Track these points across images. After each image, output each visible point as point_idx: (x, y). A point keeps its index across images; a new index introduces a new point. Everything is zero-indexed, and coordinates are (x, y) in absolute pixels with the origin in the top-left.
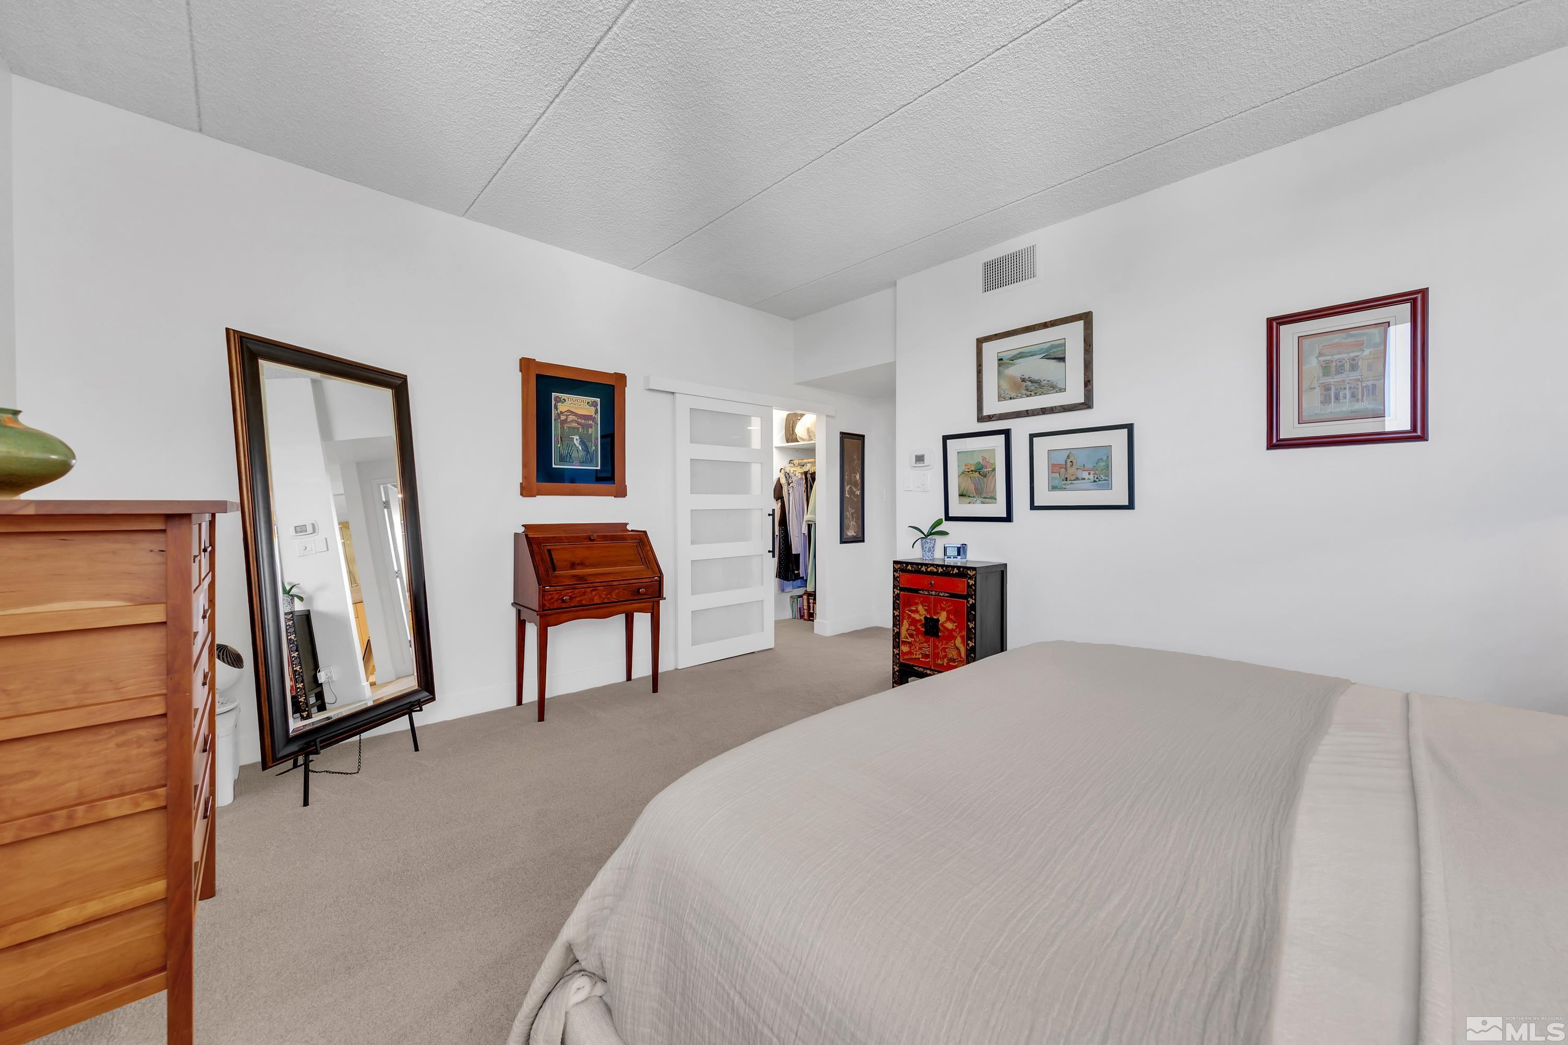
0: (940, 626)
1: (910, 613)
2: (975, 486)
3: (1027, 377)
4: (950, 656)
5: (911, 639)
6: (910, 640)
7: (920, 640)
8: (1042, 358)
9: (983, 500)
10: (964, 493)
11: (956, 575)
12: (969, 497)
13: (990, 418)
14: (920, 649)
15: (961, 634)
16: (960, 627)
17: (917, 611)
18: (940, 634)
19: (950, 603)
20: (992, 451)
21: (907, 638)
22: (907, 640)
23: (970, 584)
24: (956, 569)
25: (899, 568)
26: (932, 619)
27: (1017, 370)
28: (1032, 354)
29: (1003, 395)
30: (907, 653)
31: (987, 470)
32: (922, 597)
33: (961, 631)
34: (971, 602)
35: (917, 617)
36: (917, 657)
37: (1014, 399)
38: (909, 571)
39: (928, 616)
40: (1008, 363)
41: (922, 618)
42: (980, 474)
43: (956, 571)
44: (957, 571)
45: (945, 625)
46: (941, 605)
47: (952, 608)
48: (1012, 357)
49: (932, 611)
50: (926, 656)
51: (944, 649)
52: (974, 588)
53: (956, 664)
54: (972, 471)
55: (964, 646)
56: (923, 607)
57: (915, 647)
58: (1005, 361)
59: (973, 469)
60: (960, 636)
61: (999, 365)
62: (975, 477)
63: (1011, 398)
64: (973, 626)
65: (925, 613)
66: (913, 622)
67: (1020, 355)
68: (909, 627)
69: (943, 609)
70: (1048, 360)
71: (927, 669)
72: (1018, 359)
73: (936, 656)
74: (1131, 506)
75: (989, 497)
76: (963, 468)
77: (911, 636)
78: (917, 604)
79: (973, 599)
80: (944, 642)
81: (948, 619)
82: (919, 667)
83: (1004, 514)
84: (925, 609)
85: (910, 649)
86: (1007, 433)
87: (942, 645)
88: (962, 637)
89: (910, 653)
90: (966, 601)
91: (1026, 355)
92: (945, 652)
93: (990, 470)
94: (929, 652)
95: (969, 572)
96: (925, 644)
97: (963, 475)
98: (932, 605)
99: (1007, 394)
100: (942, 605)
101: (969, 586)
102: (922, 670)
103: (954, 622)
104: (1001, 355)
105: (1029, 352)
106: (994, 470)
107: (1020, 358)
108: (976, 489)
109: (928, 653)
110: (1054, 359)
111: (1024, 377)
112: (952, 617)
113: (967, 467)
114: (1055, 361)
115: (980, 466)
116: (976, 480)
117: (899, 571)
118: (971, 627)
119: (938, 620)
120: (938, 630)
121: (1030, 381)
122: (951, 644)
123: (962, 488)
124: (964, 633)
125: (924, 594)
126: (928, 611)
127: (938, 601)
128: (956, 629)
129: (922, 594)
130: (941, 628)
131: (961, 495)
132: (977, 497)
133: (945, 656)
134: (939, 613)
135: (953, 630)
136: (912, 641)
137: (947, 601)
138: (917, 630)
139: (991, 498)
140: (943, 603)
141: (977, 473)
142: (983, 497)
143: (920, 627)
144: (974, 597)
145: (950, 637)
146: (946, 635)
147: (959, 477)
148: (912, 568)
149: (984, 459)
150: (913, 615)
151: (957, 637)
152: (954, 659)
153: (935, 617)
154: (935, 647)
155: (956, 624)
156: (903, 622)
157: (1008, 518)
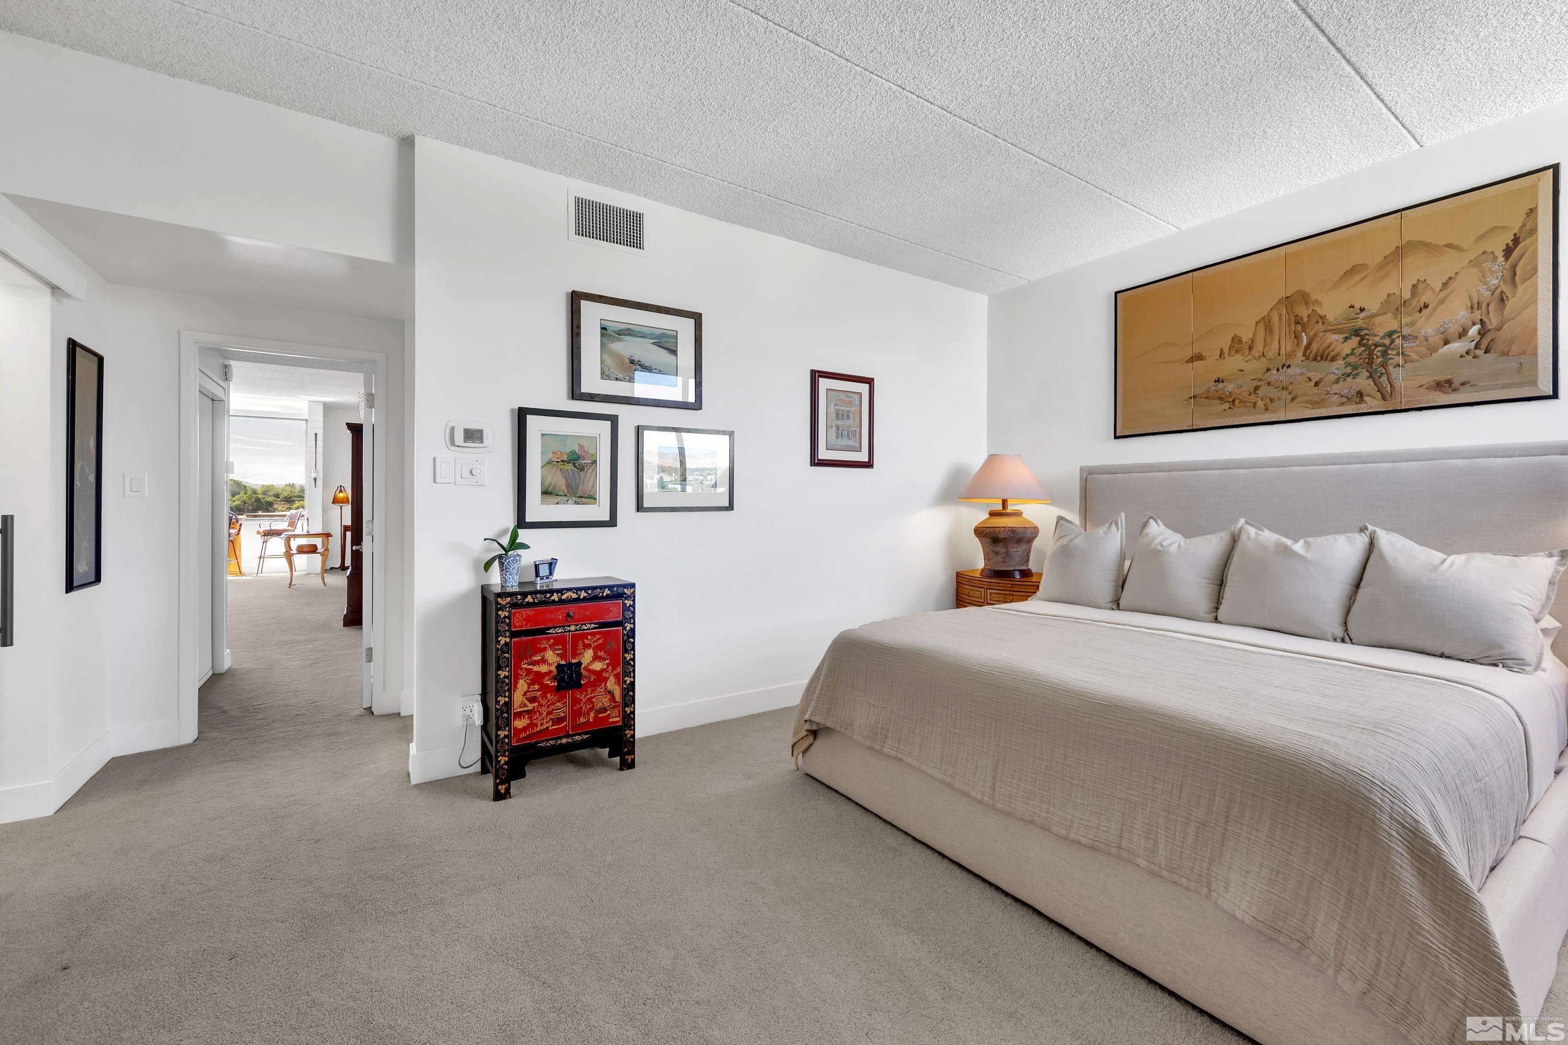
0: (582, 671)
1: (530, 667)
2: (567, 481)
3: (636, 360)
4: (599, 705)
5: (533, 705)
6: (530, 706)
7: (548, 701)
8: (654, 343)
9: (578, 500)
10: (550, 490)
11: (608, 597)
12: (557, 495)
13: (591, 398)
14: (549, 713)
15: (615, 672)
16: (613, 664)
17: (544, 661)
18: (582, 682)
19: (598, 636)
20: (594, 440)
21: (525, 705)
22: (526, 709)
23: (628, 605)
24: (607, 589)
25: (507, 604)
26: (569, 665)
27: (627, 348)
28: (644, 336)
29: (607, 373)
30: (524, 729)
31: (585, 462)
32: (553, 638)
33: (614, 669)
34: (628, 628)
35: (543, 668)
36: (545, 726)
37: (620, 380)
38: (529, 604)
39: (563, 663)
40: (614, 337)
41: (553, 668)
42: (574, 466)
43: (607, 592)
44: (609, 592)
45: (591, 667)
46: (583, 642)
47: (600, 641)
48: (619, 331)
49: (569, 654)
50: (560, 720)
51: (590, 700)
52: (632, 609)
53: (609, 712)
54: (563, 461)
55: (619, 685)
56: (554, 652)
57: (541, 714)
58: (609, 332)
59: (565, 458)
60: (614, 675)
61: (602, 335)
62: (567, 470)
63: (617, 379)
64: (632, 657)
65: (558, 659)
66: (537, 678)
67: (628, 332)
68: (529, 687)
69: (587, 646)
70: (659, 348)
71: (561, 738)
72: (625, 335)
73: (577, 713)
74: (731, 507)
75: (586, 496)
76: (550, 456)
77: (533, 700)
78: (545, 649)
79: (631, 624)
80: (589, 690)
81: (596, 658)
82: (548, 740)
83: (606, 517)
84: (558, 655)
85: (531, 721)
86: (614, 420)
87: (587, 695)
88: (617, 676)
89: (532, 725)
90: (621, 628)
91: (634, 333)
92: (593, 703)
93: (590, 462)
94: (564, 713)
95: (626, 590)
96: (558, 704)
97: (549, 466)
98: (569, 647)
99: (612, 373)
100: (586, 641)
101: (626, 608)
102: (552, 742)
103: (604, 659)
104: (606, 324)
105: (639, 332)
106: (594, 462)
107: (629, 335)
108: (568, 486)
109: (563, 715)
110: (666, 349)
111: (632, 358)
112: (601, 654)
113: (556, 456)
114: (666, 351)
115: (576, 456)
116: (568, 473)
117: (509, 607)
118: (628, 659)
119: (580, 664)
120: (579, 675)
121: (640, 365)
122: (600, 690)
123: (547, 483)
124: (619, 670)
125: (556, 633)
126: (563, 656)
127: (579, 638)
128: (607, 668)
129: (553, 633)
130: (584, 673)
131: (546, 493)
132: (568, 495)
133: (592, 709)
134: (580, 654)
135: (603, 670)
136: (534, 708)
137: (593, 634)
138: (545, 689)
139: (589, 498)
140: (587, 639)
141: (570, 464)
142: (578, 496)
143: (549, 682)
144: (632, 621)
145: (600, 678)
146: (592, 680)
147: (542, 467)
148: (534, 599)
149: (581, 447)
150: (535, 668)
151: (609, 678)
152: (605, 708)
153: (574, 661)
154: (576, 701)
155: (607, 661)
156: (516, 683)
157: (612, 522)
